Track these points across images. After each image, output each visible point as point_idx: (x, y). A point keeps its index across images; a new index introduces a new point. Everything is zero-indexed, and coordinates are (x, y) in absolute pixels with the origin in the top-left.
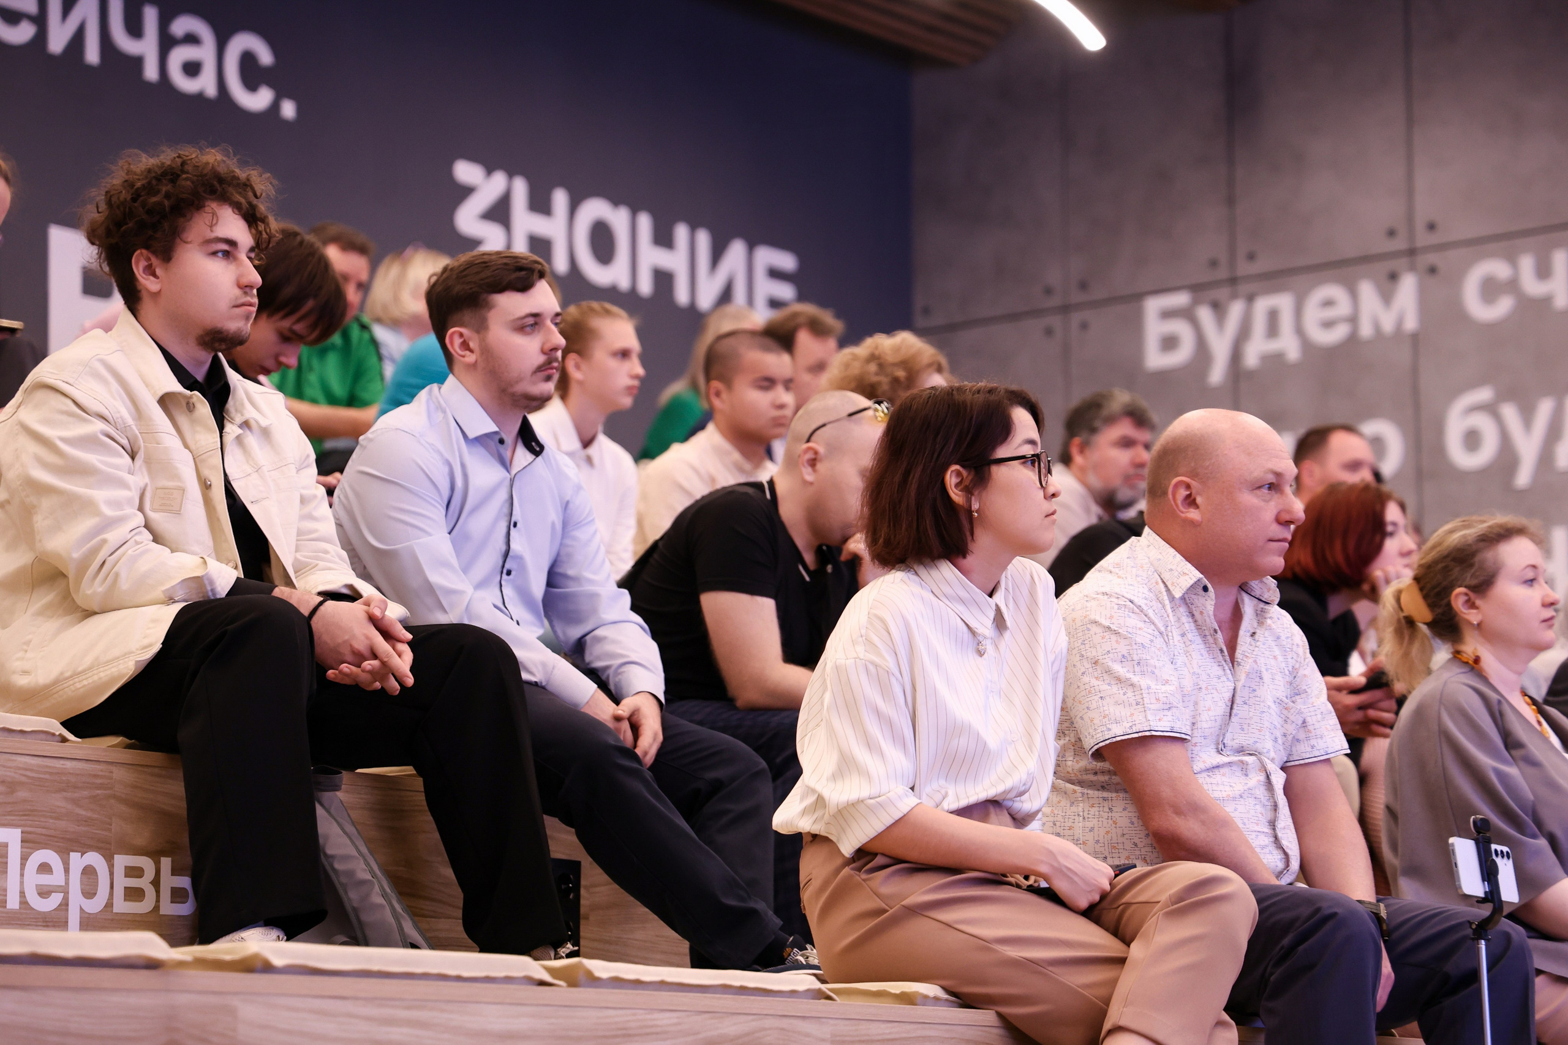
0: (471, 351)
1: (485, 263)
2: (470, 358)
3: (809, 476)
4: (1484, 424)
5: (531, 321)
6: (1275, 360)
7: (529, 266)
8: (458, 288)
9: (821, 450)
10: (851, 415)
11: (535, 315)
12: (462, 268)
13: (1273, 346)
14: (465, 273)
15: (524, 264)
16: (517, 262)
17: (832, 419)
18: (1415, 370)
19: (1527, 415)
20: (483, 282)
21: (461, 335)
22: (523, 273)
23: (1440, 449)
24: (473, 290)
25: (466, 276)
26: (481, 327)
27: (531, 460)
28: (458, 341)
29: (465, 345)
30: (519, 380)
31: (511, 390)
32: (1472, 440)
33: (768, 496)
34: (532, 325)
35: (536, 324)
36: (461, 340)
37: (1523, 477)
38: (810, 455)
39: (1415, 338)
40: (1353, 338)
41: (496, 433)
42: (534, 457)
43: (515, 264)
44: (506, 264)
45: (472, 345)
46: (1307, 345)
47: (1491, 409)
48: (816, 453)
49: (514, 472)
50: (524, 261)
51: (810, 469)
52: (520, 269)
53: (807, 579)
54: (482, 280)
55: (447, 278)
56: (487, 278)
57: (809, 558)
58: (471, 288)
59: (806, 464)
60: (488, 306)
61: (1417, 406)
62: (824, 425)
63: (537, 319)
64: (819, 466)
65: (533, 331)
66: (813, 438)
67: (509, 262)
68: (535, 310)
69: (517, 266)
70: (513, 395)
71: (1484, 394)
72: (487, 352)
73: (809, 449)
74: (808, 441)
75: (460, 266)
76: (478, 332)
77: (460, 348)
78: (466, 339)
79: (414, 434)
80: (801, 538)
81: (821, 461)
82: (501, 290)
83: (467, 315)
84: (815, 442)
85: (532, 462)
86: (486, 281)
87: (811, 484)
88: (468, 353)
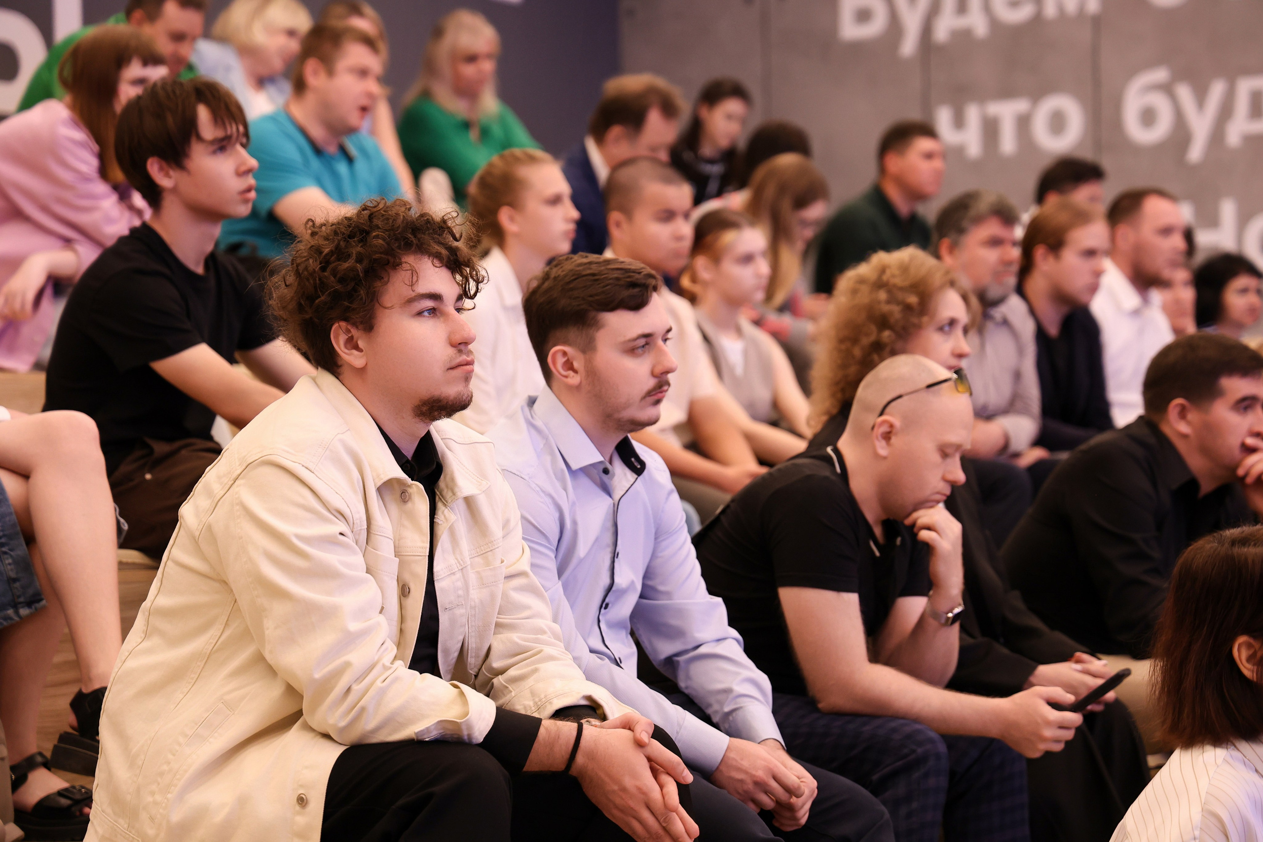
0: (576, 372)
1: (593, 275)
2: (574, 379)
3: (882, 449)
4: (1161, 103)
5: (642, 341)
6: (963, 36)
7: (643, 281)
8: (563, 302)
9: (897, 422)
10: (930, 386)
11: (647, 336)
12: (567, 279)
13: (961, 22)
14: (571, 286)
15: (637, 279)
16: (629, 277)
17: (909, 390)
18: (1095, 51)
19: (1201, 96)
20: (591, 299)
21: (565, 354)
22: (636, 290)
23: (1117, 124)
24: (582, 307)
25: (572, 289)
26: (588, 347)
27: (634, 480)
28: (561, 360)
29: (569, 366)
30: (627, 406)
31: (616, 416)
32: (1148, 117)
33: (838, 470)
34: (643, 346)
35: (647, 344)
36: (564, 359)
37: (1196, 152)
38: (884, 429)
39: (1097, 22)
40: (1038, 19)
41: (601, 462)
42: (636, 476)
43: (628, 280)
44: (617, 279)
45: (576, 365)
46: (995, 24)
47: (1167, 89)
48: (891, 426)
49: (617, 496)
50: (637, 276)
51: (883, 443)
52: (633, 285)
53: (877, 554)
54: (591, 296)
55: (549, 289)
56: (596, 295)
57: (878, 531)
58: (579, 305)
59: (880, 438)
60: (596, 325)
61: (1097, 83)
62: (900, 397)
63: (648, 339)
64: (894, 440)
65: (644, 352)
66: (888, 410)
67: (621, 276)
68: (647, 331)
69: (631, 282)
70: (619, 420)
71: (1160, 75)
72: (592, 374)
73: (885, 422)
74: (882, 414)
75: (566, 276)
76: (584, 351)
77: (563, 368)
78: (570, 358)
79: (523, 476)
80: (871, 513)
81: (896, 434)
82: (612, 309)
83: (572, 333)
84: (891, 415)
85: (634, 482)
86: (597, 298)
87: (885, 458)
88: (571, 373)
